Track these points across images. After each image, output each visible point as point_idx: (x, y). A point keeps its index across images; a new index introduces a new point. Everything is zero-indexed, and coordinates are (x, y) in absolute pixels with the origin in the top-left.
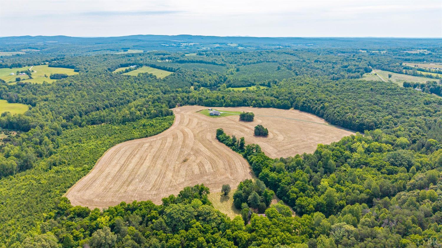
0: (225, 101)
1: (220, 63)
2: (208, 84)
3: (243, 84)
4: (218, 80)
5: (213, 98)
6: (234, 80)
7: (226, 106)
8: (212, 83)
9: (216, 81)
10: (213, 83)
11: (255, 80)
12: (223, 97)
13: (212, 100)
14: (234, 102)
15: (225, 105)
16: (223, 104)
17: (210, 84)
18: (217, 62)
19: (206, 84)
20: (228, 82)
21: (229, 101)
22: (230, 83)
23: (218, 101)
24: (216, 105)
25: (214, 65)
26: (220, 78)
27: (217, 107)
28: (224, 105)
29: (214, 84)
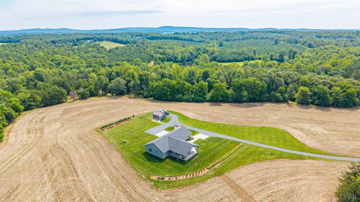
0: (210, 87)
1: (198, 40)
2: (179, 57)
3: (236, 58)
4: (194, 53)
5: (180, 77)
6: (220, 52)
7: (214, 101)
8: (185, 56)
9: (191, 53)
10: (187, 56)
11: (254, 52)
12: (205, 76)
13: (174, 82)
14: (239, 88)
15: (211, 97)
16: (204, 94)
17: (182, 58)
18: (194, 39)
19: (176, 58)
20: (211, 55)
21: (224, 85)
22: (215, 55)
23: (193, 84)
24: (185, 97)
25: (191, 41)
26: (197, 51)
27: (188, 101)
28: (208, 96)
29: (189, 58)
